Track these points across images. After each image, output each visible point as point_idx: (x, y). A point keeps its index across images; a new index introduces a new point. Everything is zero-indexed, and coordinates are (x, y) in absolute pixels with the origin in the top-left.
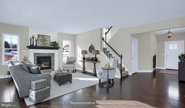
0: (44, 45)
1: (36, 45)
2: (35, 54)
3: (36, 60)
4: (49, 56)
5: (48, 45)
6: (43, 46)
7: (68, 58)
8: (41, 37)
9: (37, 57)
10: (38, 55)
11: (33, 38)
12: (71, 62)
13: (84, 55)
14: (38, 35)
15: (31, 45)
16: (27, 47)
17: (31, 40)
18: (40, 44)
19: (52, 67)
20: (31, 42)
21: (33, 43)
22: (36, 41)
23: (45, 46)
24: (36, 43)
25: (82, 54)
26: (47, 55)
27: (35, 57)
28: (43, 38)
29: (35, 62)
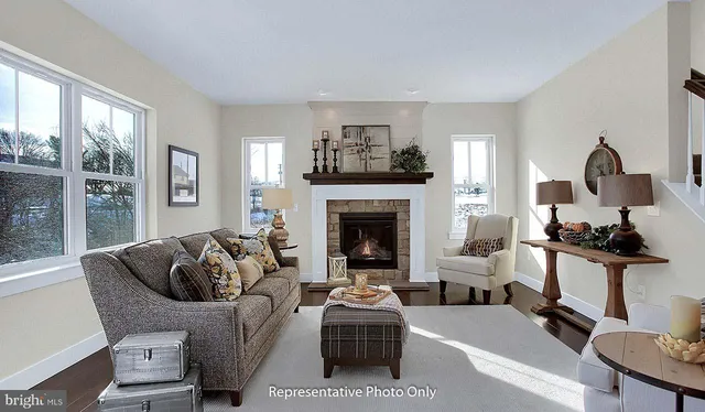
0: (363, 166)
1: (335, 168)
2: (329, 202)
3: (337, 227)
4: (386, 210)
5: (383, 165)
6: (363, 171)
7: (474, 224)
8: (353, 132)
9: (341, 214)
10: (346, 210)
11: (325, 141)
12: (486, 242)
13: (554, 210)
14: (344, 127)
15: (316, 168)
16: (306, 176)
17: (316, 150)
18: (349, 163)
19: (401, 259)
20: (316, 160)
21: (325, 159)
22: (335, 151)
23: (369, 169)
24: (335, 160)
25: (541, 201)
26: (379, 210)
27: (332, 215)
28: (363, 138)
29: (333, 235)
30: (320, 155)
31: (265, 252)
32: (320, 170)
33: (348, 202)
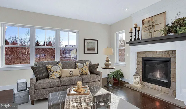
0: (150, 36)
1: (138, 38)
2: (138, 53)
3: (141, 63)
5: (159, 34)
8: (147, 21)
9: (143, 58)
10: (144, 56)
11: (135, 28)
14: (143, 20)
15: (131, 39)
16: (127, 43)
17: (131, 33)
18: (145, 36)
19: (172, 84)
20: (131, 36)
21: (135, 35)
22: (138, 31)
23: (153, 37)
24: (138, 35)
27: (139, 58)
28: (151, 23)
29: (139, 66)
30: (133, 34)
31: (83, 68)
32: (133, 40)
33: (145, 52)
